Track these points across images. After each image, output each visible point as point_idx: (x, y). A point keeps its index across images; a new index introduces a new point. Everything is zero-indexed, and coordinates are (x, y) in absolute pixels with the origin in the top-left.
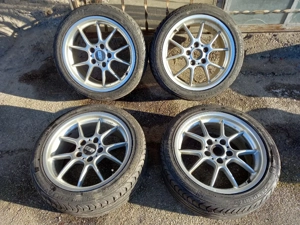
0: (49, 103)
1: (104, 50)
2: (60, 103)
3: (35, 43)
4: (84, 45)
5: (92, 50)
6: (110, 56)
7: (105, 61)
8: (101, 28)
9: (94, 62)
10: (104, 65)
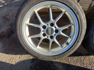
0: (11, 56)
1: (53, 28)
2: (18, 56)
3: (4, 15)
4: (39, 23)
5: (44, 27)
6: (57, 31)
7: (53, 35)
8: (52, 9)
9: (44, 35)
10: (52, 37)
